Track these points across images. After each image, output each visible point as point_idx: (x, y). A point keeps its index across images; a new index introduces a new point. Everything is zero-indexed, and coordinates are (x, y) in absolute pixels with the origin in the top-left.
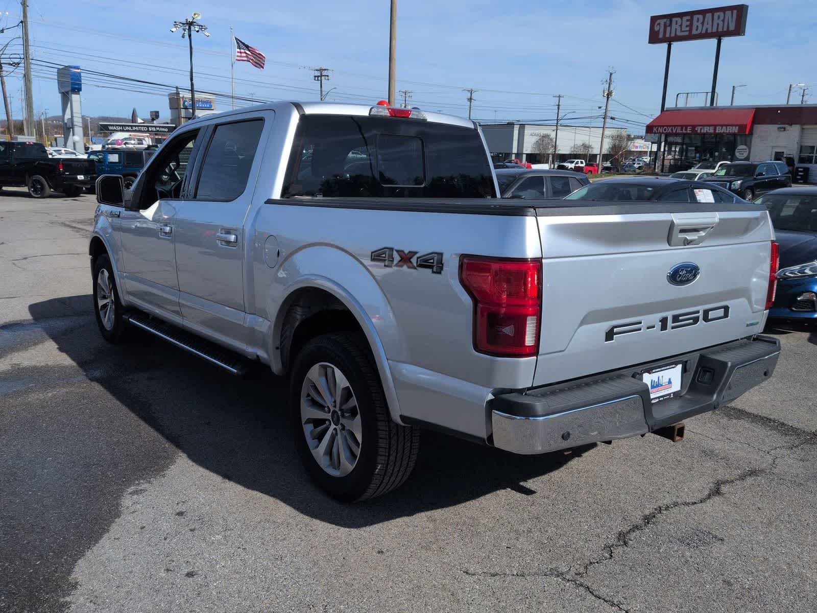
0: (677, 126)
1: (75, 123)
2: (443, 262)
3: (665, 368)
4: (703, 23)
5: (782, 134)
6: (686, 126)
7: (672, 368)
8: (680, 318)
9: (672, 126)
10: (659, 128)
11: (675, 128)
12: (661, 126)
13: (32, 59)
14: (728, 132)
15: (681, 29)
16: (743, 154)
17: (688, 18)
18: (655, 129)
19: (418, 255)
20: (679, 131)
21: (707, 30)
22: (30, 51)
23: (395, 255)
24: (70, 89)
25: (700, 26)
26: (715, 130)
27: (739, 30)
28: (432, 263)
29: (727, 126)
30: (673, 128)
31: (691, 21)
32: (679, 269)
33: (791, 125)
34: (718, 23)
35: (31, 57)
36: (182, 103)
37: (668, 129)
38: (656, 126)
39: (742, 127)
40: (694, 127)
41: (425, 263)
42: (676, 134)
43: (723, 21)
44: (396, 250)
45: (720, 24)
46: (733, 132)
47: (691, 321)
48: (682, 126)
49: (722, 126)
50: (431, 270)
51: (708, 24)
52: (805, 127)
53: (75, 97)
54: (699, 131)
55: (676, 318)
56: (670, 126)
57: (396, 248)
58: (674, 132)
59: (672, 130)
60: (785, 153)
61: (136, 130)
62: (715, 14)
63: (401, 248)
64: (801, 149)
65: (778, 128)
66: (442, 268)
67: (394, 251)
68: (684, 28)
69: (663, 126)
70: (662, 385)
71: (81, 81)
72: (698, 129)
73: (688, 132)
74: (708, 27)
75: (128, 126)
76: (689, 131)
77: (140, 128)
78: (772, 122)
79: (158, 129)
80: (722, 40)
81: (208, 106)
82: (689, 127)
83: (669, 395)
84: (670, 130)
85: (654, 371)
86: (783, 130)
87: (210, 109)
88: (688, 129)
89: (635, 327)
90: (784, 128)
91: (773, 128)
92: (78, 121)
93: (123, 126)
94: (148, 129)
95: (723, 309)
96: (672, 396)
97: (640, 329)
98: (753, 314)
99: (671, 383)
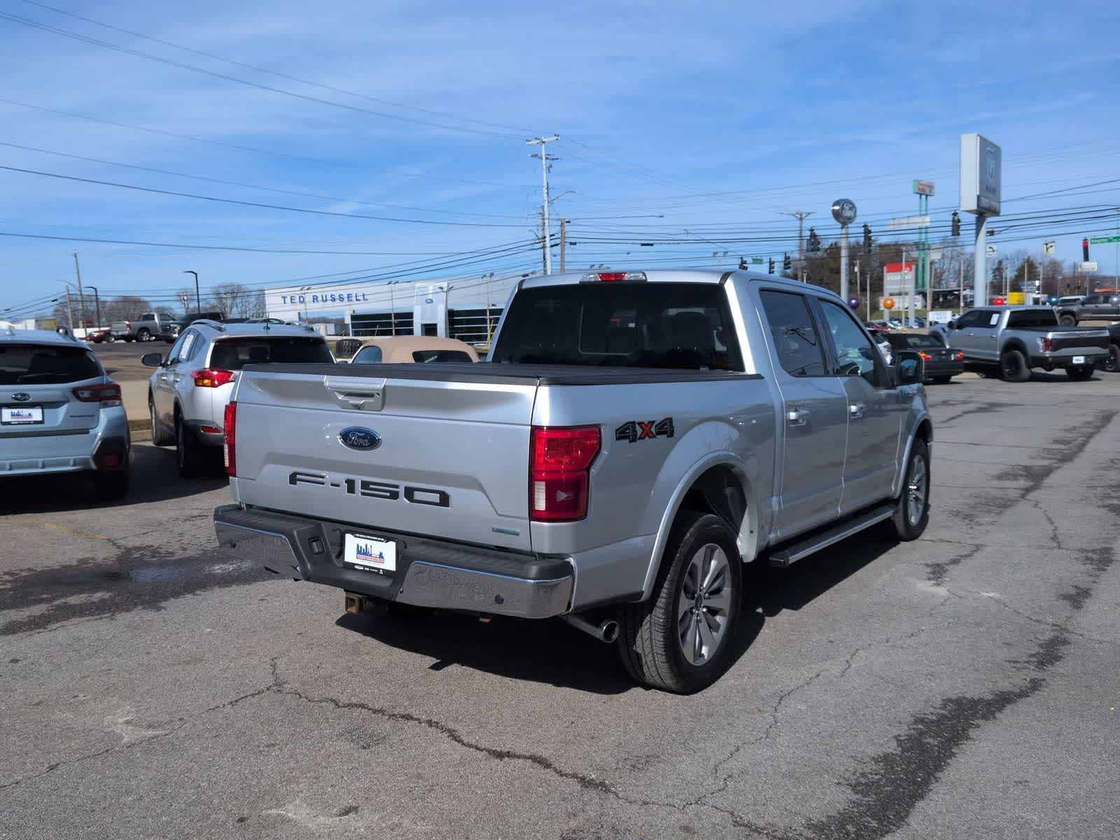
3: (371, 538)
7: (380, 541)
8: (371, 486)
32: (349, 432)
47: (389, 494)
55: (365, 485)
70: (371, 555)
83: (379, 569)
85: (357, 535)
89: (317, 480)
95: (438, 495)
96: (381, 572)
97: (323, 483)
98: (500, 518)
99: (383, 558)
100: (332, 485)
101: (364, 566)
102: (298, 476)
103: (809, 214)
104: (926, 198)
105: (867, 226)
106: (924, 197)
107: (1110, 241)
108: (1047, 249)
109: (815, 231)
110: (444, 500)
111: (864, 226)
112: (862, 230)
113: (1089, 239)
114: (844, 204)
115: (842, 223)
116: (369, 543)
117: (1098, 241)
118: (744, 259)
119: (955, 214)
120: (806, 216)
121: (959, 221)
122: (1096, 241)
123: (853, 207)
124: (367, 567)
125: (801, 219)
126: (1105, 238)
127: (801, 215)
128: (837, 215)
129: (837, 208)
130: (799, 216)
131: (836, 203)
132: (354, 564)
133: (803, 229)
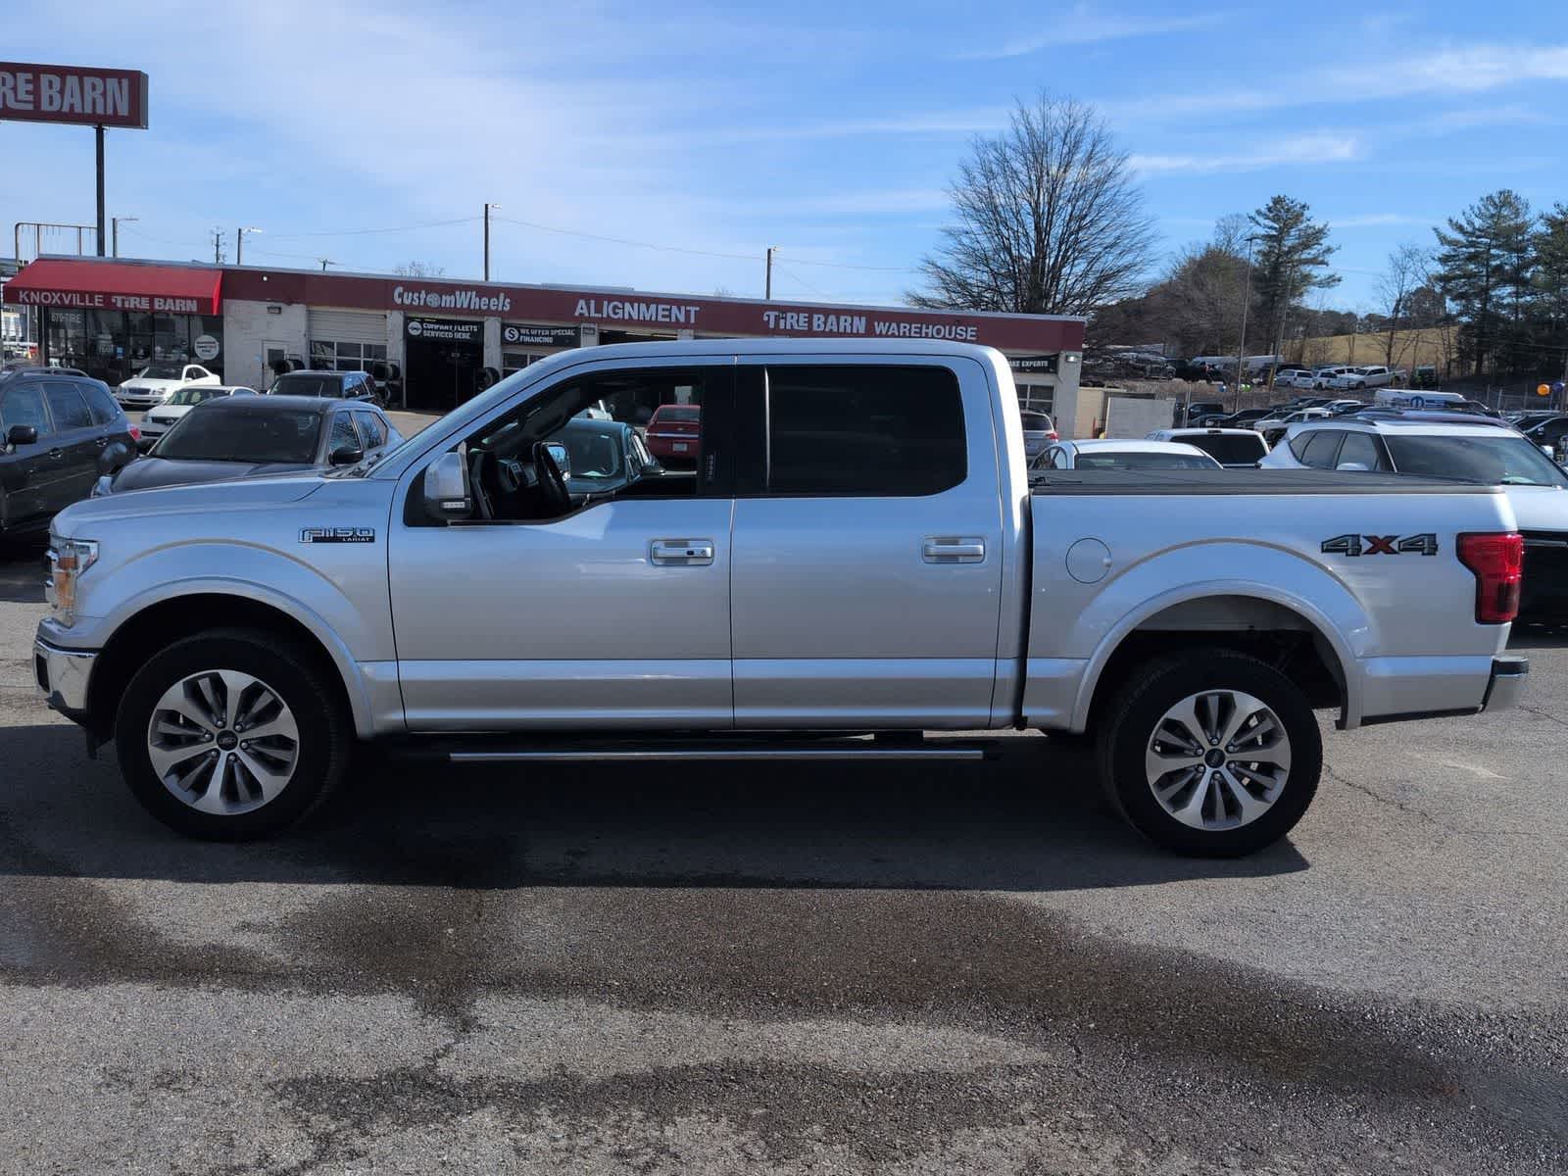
0: (72, 292)
2: (1437, 543)
4: (62, 92)
5: (276, 318)
6: (92, 294)
9: (61, 291)
10: (32, 293)
11: (67, 296)
12: (35, 291)
14: (178, 309)
15: (16, 96)
16: (209, 351)
17: (30, 76)
18: (22, 296)
19: (1399, 539)
20: (76, 301)
21: (72, 106)
23: (1363, 541)
25: (57, 97)
26: (151, 303)
27: (136, 117)
28: (1424, 545)
29: (174, 298)
30: (64, 295)
31: (36, 81)
33: (290, 302)
34: (91, 97)
37: (53, 298)
38: (24, 290)
39: (204, 303)
40: (107, 296)
41: (1413, 545)
42: (70, 308)
43: (104, 94)
44: (1365, 537)
45: (97, 100)
46: (188, 310)
48: (82, 294)
49: (165, 298)
50: (1420, 553)
51: (72, 96)
52: (315, 308)
54: (119, 305)
56: (56, 291)
57: (1362, 534)
58: (67, 302)
59: (61, 298)
60: (286, 352)
62: (85, 78)
63: (1372, 534)
64: (313, 345)
65: (268, 308)
66: (1436, 549)
67: (1362, 539)
68: (22, 96)
69: (41, 291)
72: (118, 301)
73: (97, 304)
74: (72, 100)
76: (99, 302)
78: (258, 296)
80: (105, 131)
82: (97, 296)
84: (56, 298)
86: (277, 311)
88: (97, 300)
90: (280, 309)
91: (261, 307)
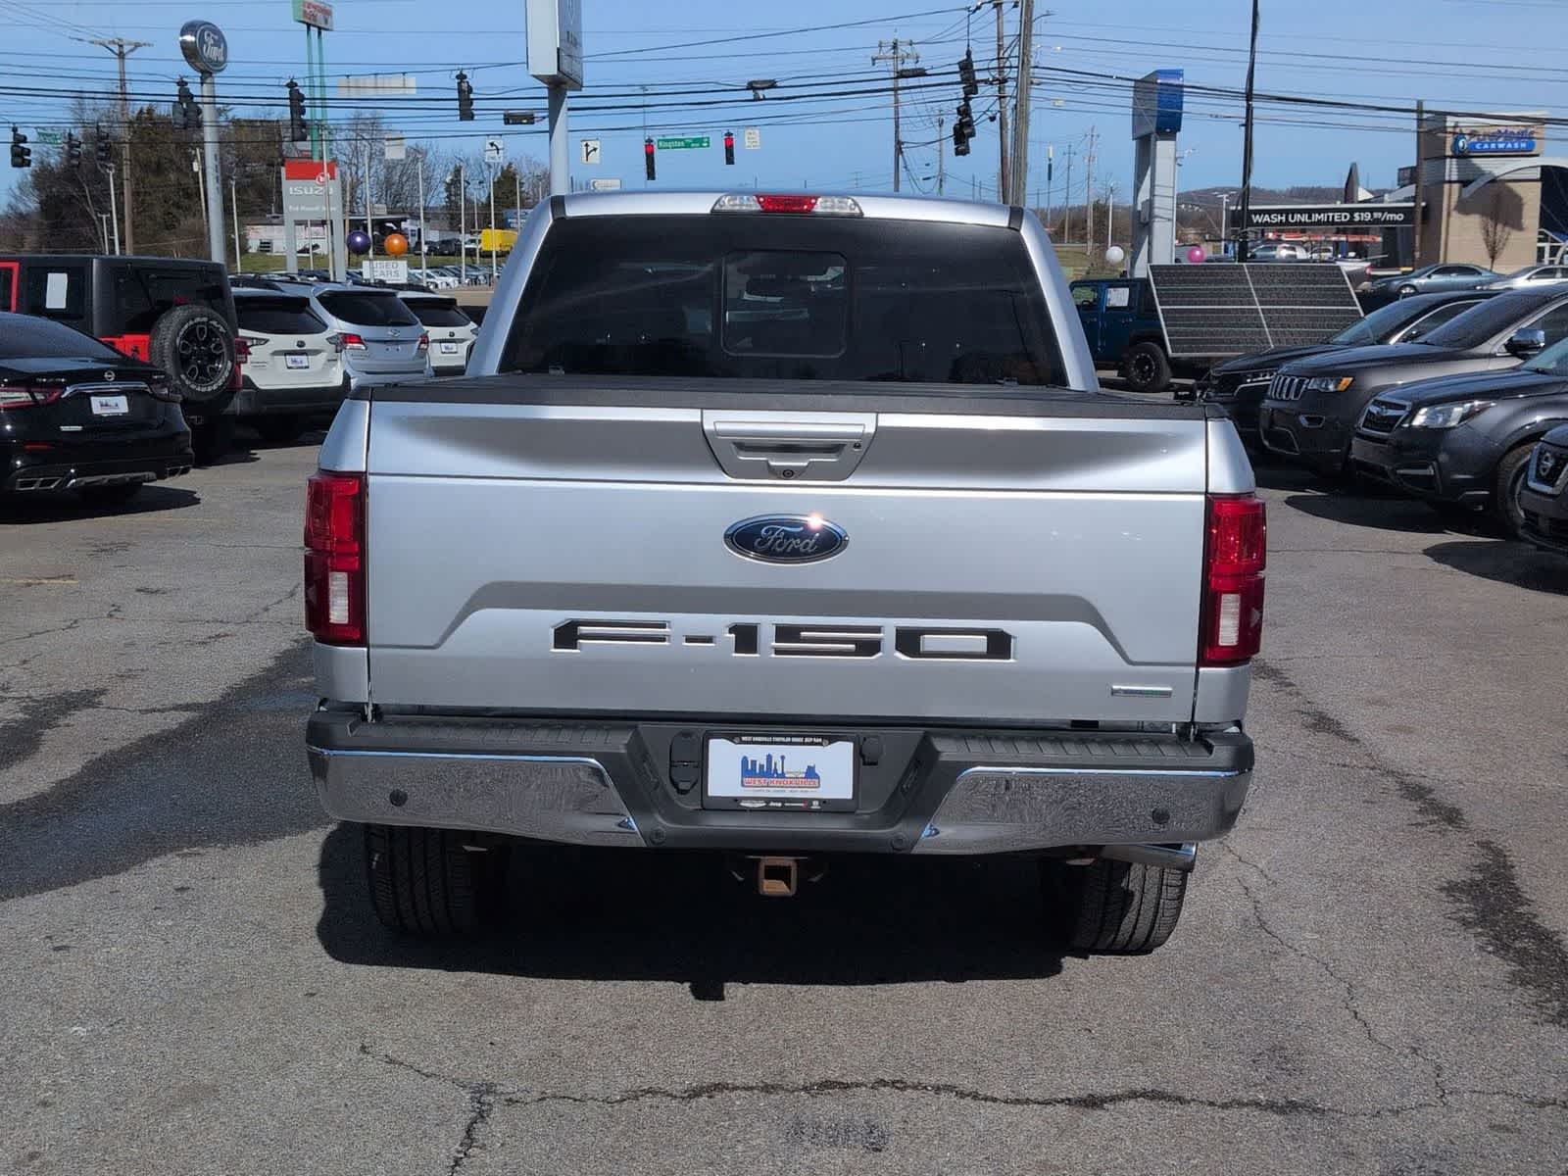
1: (1156, 212)
8: (805, 635)
13: (1036, 67)
22: (1033, 49)
24: (1152, 128)
35: (1033, 64)
36: (1450, 140)
47: (852, 646)
53: (1163, 148)
55: (785, 633)
61: (1319, 221)
70: (782, 775)
71: (1181, 108)
75: (1301, 212)
77: (1331, 214)
79: (1377, 215)
81: (1523, 145)
83: (808, 801)
85: (745, 739)
87: (1527, 153)
89: (643, 633)
92: (1165, 207)
93: (1286, 212)
94: (1352, 217)
95: (985, 637)
96: (816, 805)
97: (663, 639)
98: (1131, 667)
99: (817, 777)
100: (689, 639)
101: (768, 800)
102: (584, 629)
103: (137, 45)
104: (320, 33)
105: (296, 85)
106: (314, 30)
107: (687, 146)
108: (588, 154)
109: (189, 86)
110: (999, 645)
111: (288, 86)
112: (286, 92)
113: (655, 139)
114: (203, 31)
115: (202, 72)
116: (776, 751)
117: (670, 144)
118: (20, 132)
119: (461, 77)
120: (132, 50)
121: (470, 90)
122: (666, 144)
123: (220, 41)
124: (776, 800)
125: (121, 56)
126: (681, 140)
127: (121, 46)
128: (191, 53)
129: (189, 38)
130: (116, 49)
131: (189, 28)
132: (736, 800)
133: (127, 77)
